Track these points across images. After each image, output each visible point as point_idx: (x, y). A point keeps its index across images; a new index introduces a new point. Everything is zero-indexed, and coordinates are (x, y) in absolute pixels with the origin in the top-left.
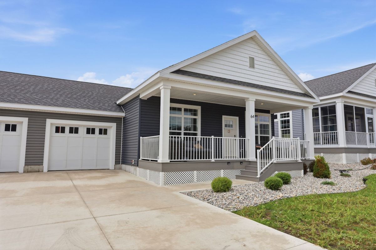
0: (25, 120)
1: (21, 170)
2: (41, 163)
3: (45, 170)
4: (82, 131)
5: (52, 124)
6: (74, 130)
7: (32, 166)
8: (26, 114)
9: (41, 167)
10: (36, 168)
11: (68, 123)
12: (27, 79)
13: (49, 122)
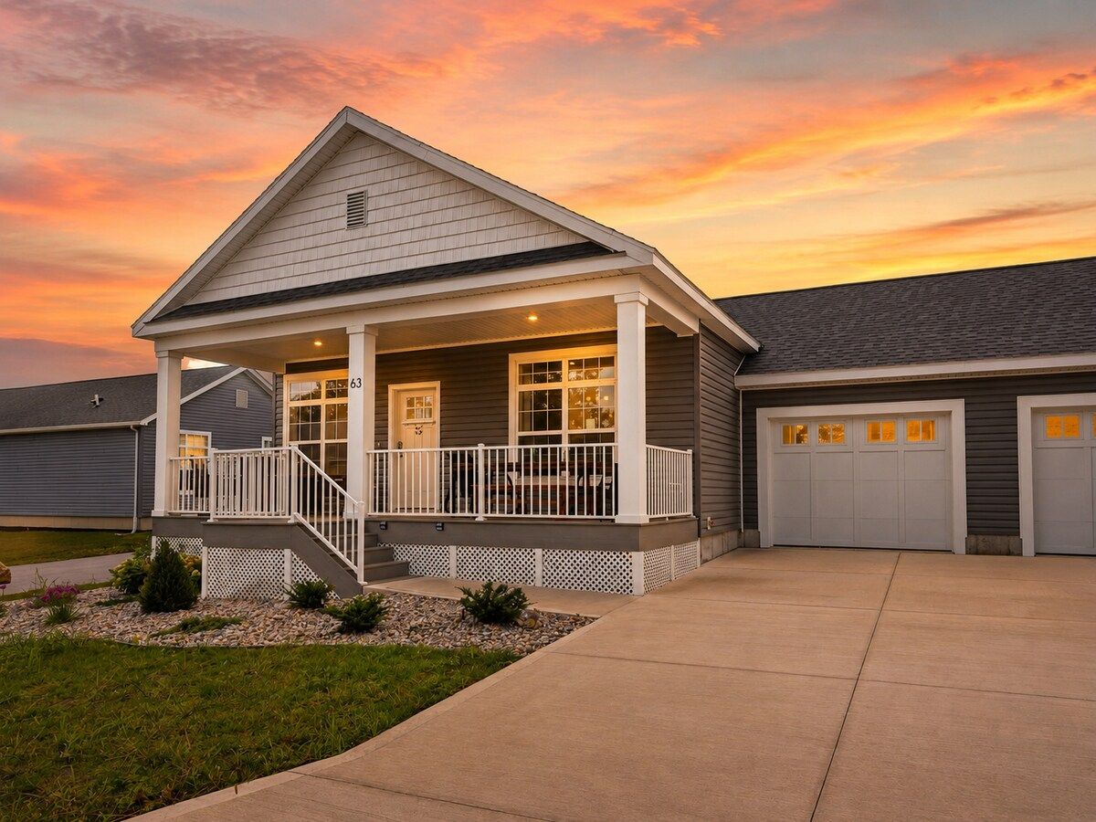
1: (959, 545)
2: (1015, 531)
3: (1028, 548)
7: (989, 538)
8: (957, 390)
9: (1012, 539)
10: (1000, 541)
12: (935, 289)
13: (1025, 405)
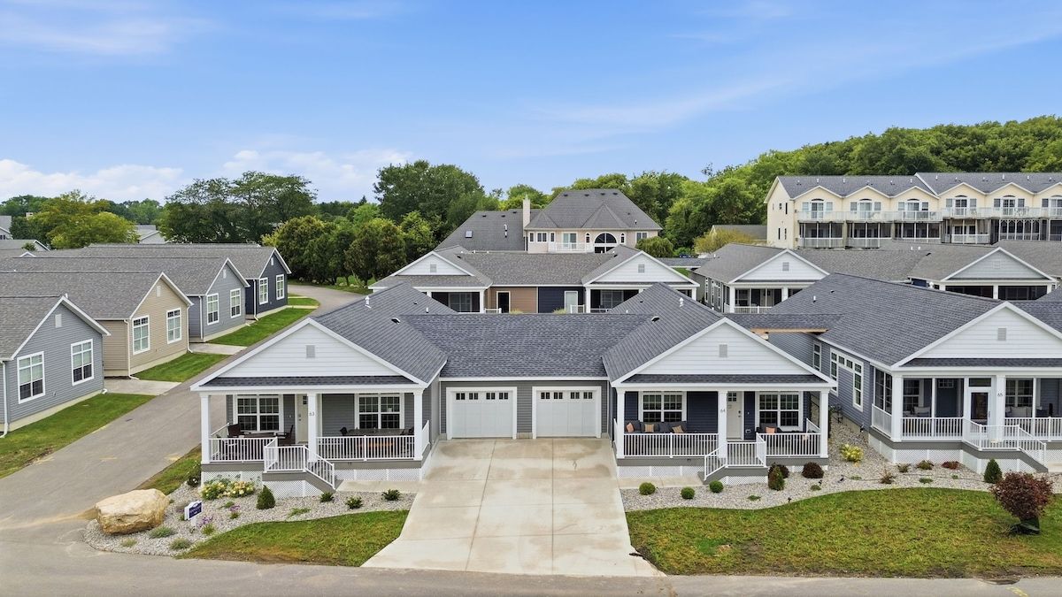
0: (515, 389)
1: (515, 438)
2: (530, 430)
3: (534, 437)
4: (566, 396)
5: (537, 391)
6: (558, 396)
7: (524, 433)
8: (515, 385)
9: (531, 434)
10: (526, 434)
11: (552, 389)
13: (535, 389)
